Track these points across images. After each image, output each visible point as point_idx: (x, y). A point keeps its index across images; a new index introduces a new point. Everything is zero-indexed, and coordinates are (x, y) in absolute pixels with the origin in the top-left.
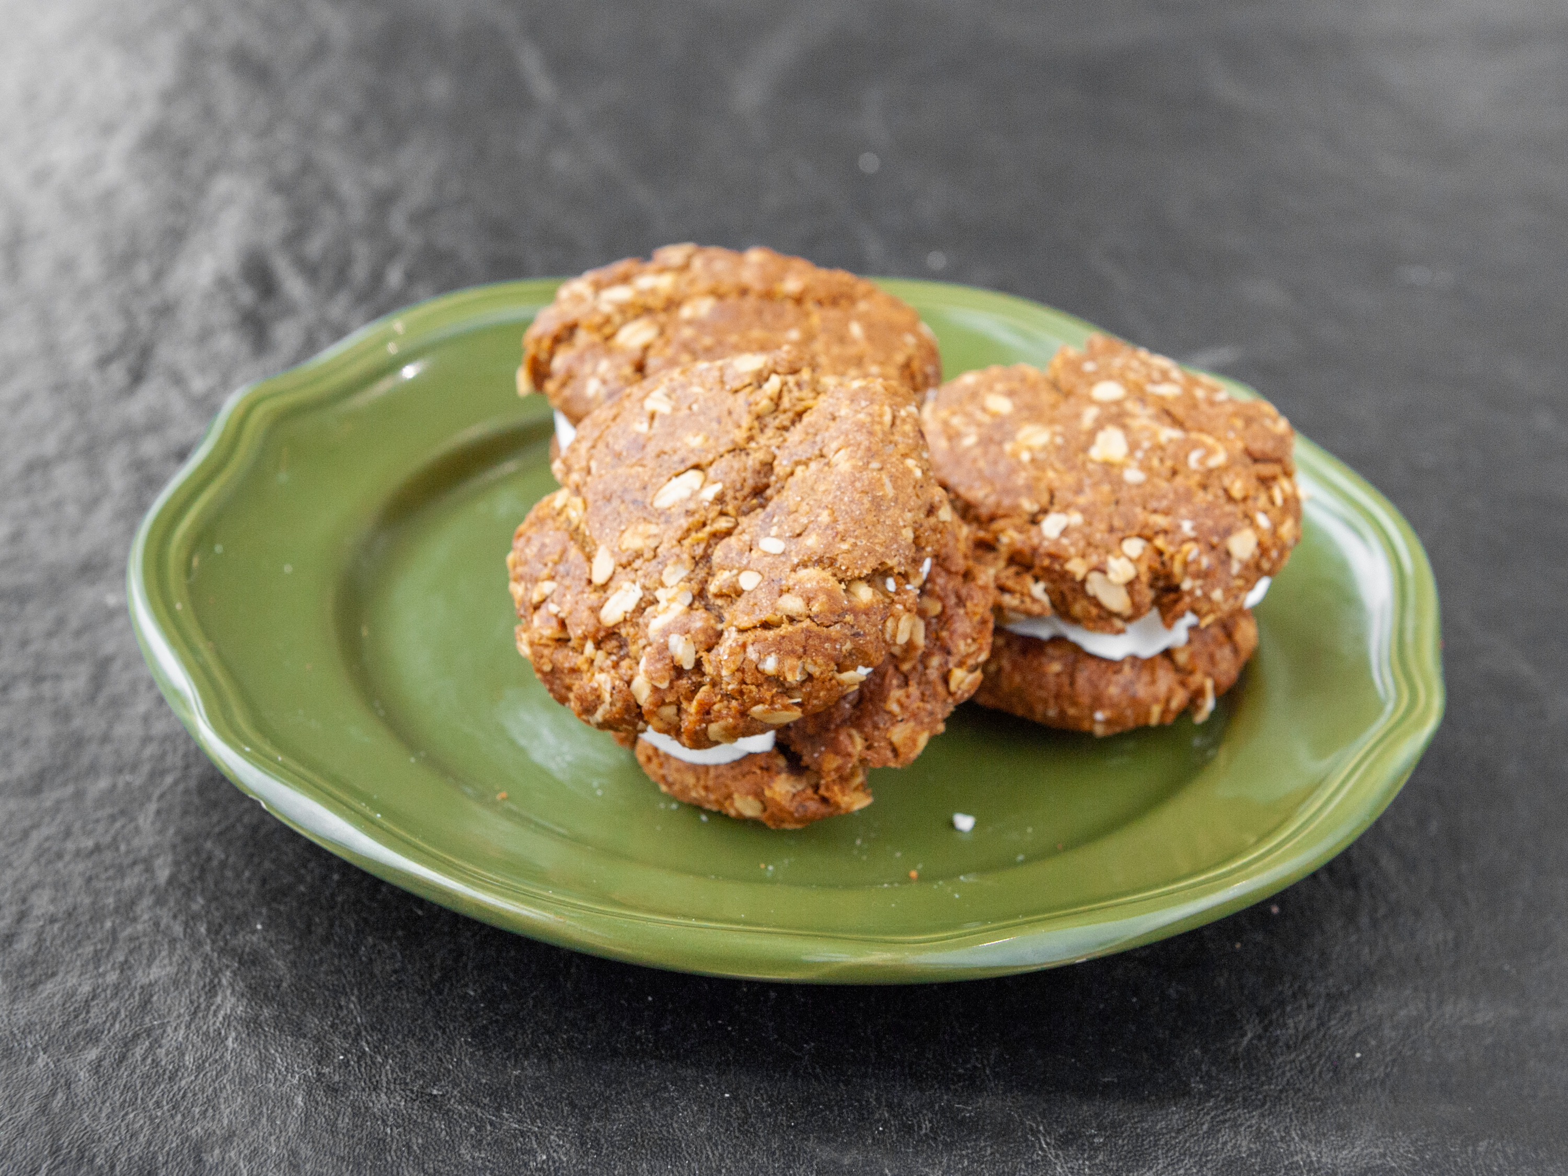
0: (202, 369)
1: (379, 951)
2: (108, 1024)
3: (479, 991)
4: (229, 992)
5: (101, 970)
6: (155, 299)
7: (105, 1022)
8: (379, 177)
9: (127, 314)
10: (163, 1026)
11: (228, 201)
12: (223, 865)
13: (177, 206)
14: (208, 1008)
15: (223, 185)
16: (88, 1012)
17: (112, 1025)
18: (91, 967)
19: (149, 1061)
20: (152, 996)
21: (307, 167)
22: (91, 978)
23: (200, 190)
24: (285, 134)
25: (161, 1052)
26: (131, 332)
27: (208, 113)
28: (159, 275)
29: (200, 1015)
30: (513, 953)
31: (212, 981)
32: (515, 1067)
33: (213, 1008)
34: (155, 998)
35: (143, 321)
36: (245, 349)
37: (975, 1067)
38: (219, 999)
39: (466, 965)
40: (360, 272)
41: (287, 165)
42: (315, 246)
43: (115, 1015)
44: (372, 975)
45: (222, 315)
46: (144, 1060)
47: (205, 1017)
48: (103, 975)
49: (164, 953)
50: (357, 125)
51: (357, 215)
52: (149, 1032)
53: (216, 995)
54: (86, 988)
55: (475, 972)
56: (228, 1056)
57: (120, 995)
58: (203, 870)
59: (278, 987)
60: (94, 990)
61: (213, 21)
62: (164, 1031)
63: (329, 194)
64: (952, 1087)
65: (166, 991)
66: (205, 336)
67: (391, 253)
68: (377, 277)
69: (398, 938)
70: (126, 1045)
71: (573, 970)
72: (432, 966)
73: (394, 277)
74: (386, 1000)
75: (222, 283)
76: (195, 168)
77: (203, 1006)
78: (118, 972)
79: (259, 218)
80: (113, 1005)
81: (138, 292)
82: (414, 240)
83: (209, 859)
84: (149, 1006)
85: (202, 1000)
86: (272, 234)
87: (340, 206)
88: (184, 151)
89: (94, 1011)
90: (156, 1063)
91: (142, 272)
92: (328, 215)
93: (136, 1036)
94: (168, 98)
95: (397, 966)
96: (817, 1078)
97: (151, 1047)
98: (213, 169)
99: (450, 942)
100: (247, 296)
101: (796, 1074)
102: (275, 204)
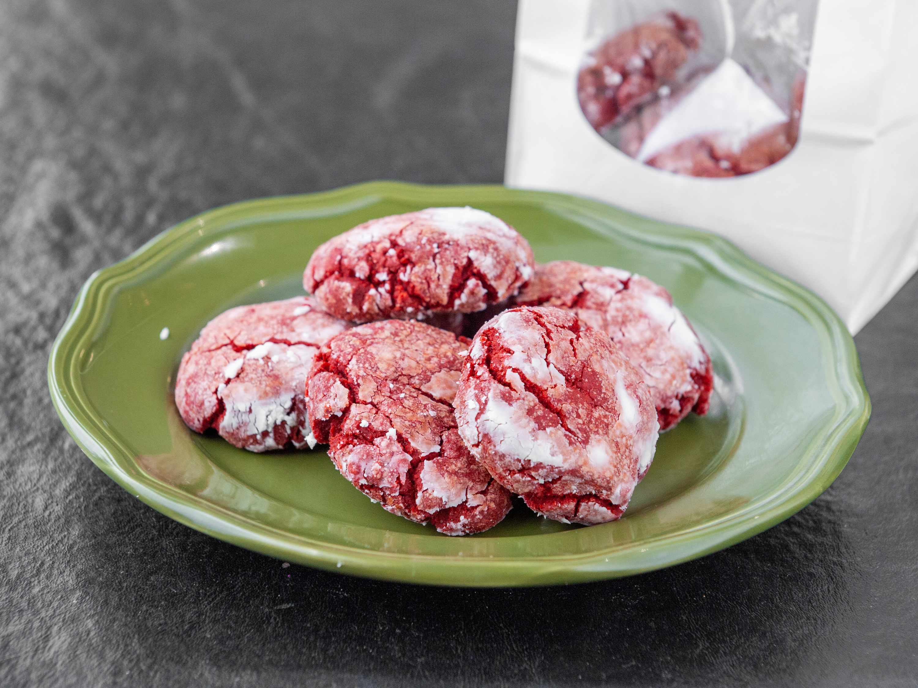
0: (28, 279)
1: (150, 613)
3: (213, 635)
8: (140, 157)
10: (17, 658)
11: (41, 176)
12: (52, 567)
13: (9, 180)
14: (44, 648)
15: (38, 166)
19: (9, 678)
20: (9, 642)
21: (93, 152)
23: (24, 170)
24: (78, 133)
25: (16, 673)
27: (27, 122)
29: (40, 652)
30: (234, 613)
31: (46, 633)
32: (236, 676)
33: (47, 648)
34: (11, 643)
36: (55, 265)
37: (525, 669)
38: (50, 643)
39: (205, 620)
40: (129, 216)
41: (80, 152)
42: (98, 202)
44: (147, 627)
45: (39, 246)
46: (6, 677)
47: (43, 652)
49: (15, 618)
50: (125, 126)
51: (126, 181)
52: (9, 661)
53: (48, 641)
55: (210, 624)
56: (58, 674)
58: (38, 570)
59: (88, 635)
61: (28, 64)
62: (18, 661)
63: (107, 169)
64: (511, 680)
65: (18, 638)
66: (29, 258)
67: (149, 204)
68: (140, 219)
69: (162, 606)
71: (272, 620)
72: (183, 621)
73: (151, 218)
74: (155, 641)
75: (39, 225)
76: (20, 157)
77: (41, 646)
79: (62, 185)
82: (164, 195)
83: (42, 564)
84: (8, 648)
85: (41, 643)
86: (71, 195)
87: (116, 177)
88: (12, 146)
90: (13, 679)
92: (107, 182)
95: (161, 621)
96: (425, 677)
97: (9, 671)
98: (31, 157)
99: (194, 608)
100: (55, 233)
101: (412, 676)
102: (73, 176)
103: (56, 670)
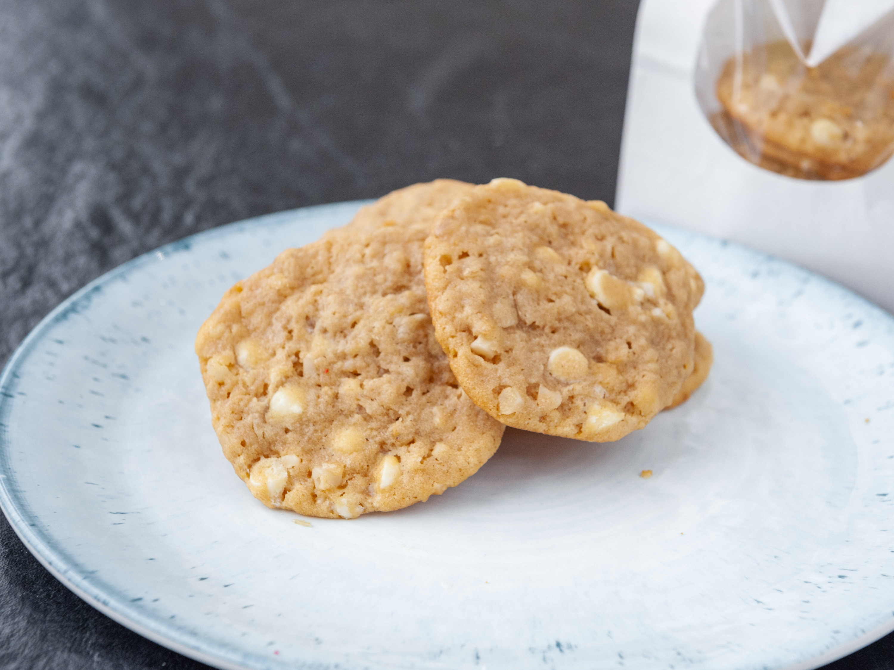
0: (67, 278)
2: (21, 650)
4: (94, 631)
5: (16, 620)
6: (35, 237)
7: (19, 649)
8: (178, 159)
9: (18, 246)
11: (81, 177)
13: (48, 181)
15: (78, 167)
16: (9, 644)
17: (24, 650)
18: (10, 620)
21: (131, 154)
22: (9, 625)
23: (63, 171)
24: (117, 135)
25: (54, 664)
26: (22, 255)
27: (67, 124)
28: (37, 224)
29: (77, 643)
31: (83, 625)
33: (84, 640)
35: (29, 251)
36: (94, 265)
40: (166, 216)
41: (119, 154)
42: (137, 202)
43: (26, 644)
45: (78, 245)
48: (18, 623)
50: (163, 128)
51: (164, 182)
54: (7, 631)
57: (28, 634)
60: (12, 632)
61: (68, 68)
62: (55, 653)
63: (146, 170)
66: (68, 257)
67: (187, 204)
68: (178, 219)
70: (32, 661)
73: (189, 219)
75: (78, 225)
76: (59, 158)
78: (26, 622)
79: (101, 186)
80: (24, 639)
81: (26, 233)
82: (201, 196)
85: (78, 635)
86: (109, 196)
88: (52, 148)
89: (12, 643)
91: (28, 222)
92: (146, 183)
93: (38, 657)
94: (41, 116)
97: (47, 663)
98: (70, 159)
100: (94, 233)
102: (112, 177)
103: (93, 662)
